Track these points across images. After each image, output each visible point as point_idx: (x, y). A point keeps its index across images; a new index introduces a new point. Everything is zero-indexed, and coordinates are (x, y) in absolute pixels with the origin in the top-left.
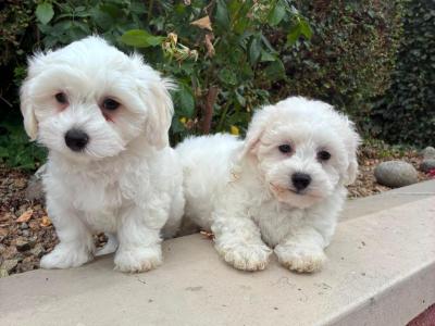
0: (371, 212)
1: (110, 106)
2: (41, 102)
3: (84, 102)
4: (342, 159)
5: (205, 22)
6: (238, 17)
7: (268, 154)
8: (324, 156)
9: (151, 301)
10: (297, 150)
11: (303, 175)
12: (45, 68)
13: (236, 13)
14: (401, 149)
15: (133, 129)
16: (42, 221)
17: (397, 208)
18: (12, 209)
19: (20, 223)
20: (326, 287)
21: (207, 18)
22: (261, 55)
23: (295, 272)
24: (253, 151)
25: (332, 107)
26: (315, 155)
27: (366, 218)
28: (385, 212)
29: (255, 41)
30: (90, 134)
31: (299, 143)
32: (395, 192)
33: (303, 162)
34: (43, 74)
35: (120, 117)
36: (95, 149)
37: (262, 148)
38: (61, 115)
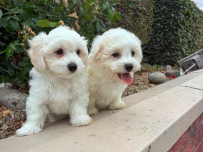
0: (154, 96)
5: (74, 15)
6: (88, 12)
9: (76, 143)
13: (87, 11)
14: (157, 67)
17: (164, 93)
20: (146, 128)
21: (75, 13)
22: (101, 29)
27: (153, 98)
28: (159, 95)
29: (98, 23)
32: (160, 86)
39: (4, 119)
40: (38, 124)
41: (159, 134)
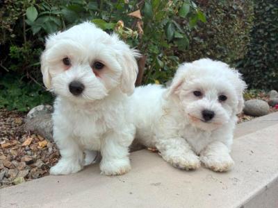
0: (251, 132)
1: (98, 66)
2: (54, 64)
3: (81, 64)
4: (234, 100)
5: (137, 14)
6: (157, 10)
7: (186, 96)
8: (223, 98)
9: (131, 193)
10: (206, 94)
11: (209, 111)
12: (57, 43)
13: (156, 8)
14: (255, 92)
15: (113, 82)
16: (38, 145)
17: (267, 129)
18: (17, 138)
19: (24, 147)
20: (236, 180)
21: (139, 11)
22: (174, 34)
23: (218, 172)
24: (176, 92)
25: (228, 65)
26: (217, 98)
27: (249, 136)
28: (259, 132)
29: (170, 25)
30: (85, 85)
31: (207, 90)
33: (210, 103)
34: (56, 46)
35: (104, 74)
36: (89, 94)
37: (182, 92)
38: (67, 72)
39: (39, 153)
40: (76, 160)
41: (256, 191)
